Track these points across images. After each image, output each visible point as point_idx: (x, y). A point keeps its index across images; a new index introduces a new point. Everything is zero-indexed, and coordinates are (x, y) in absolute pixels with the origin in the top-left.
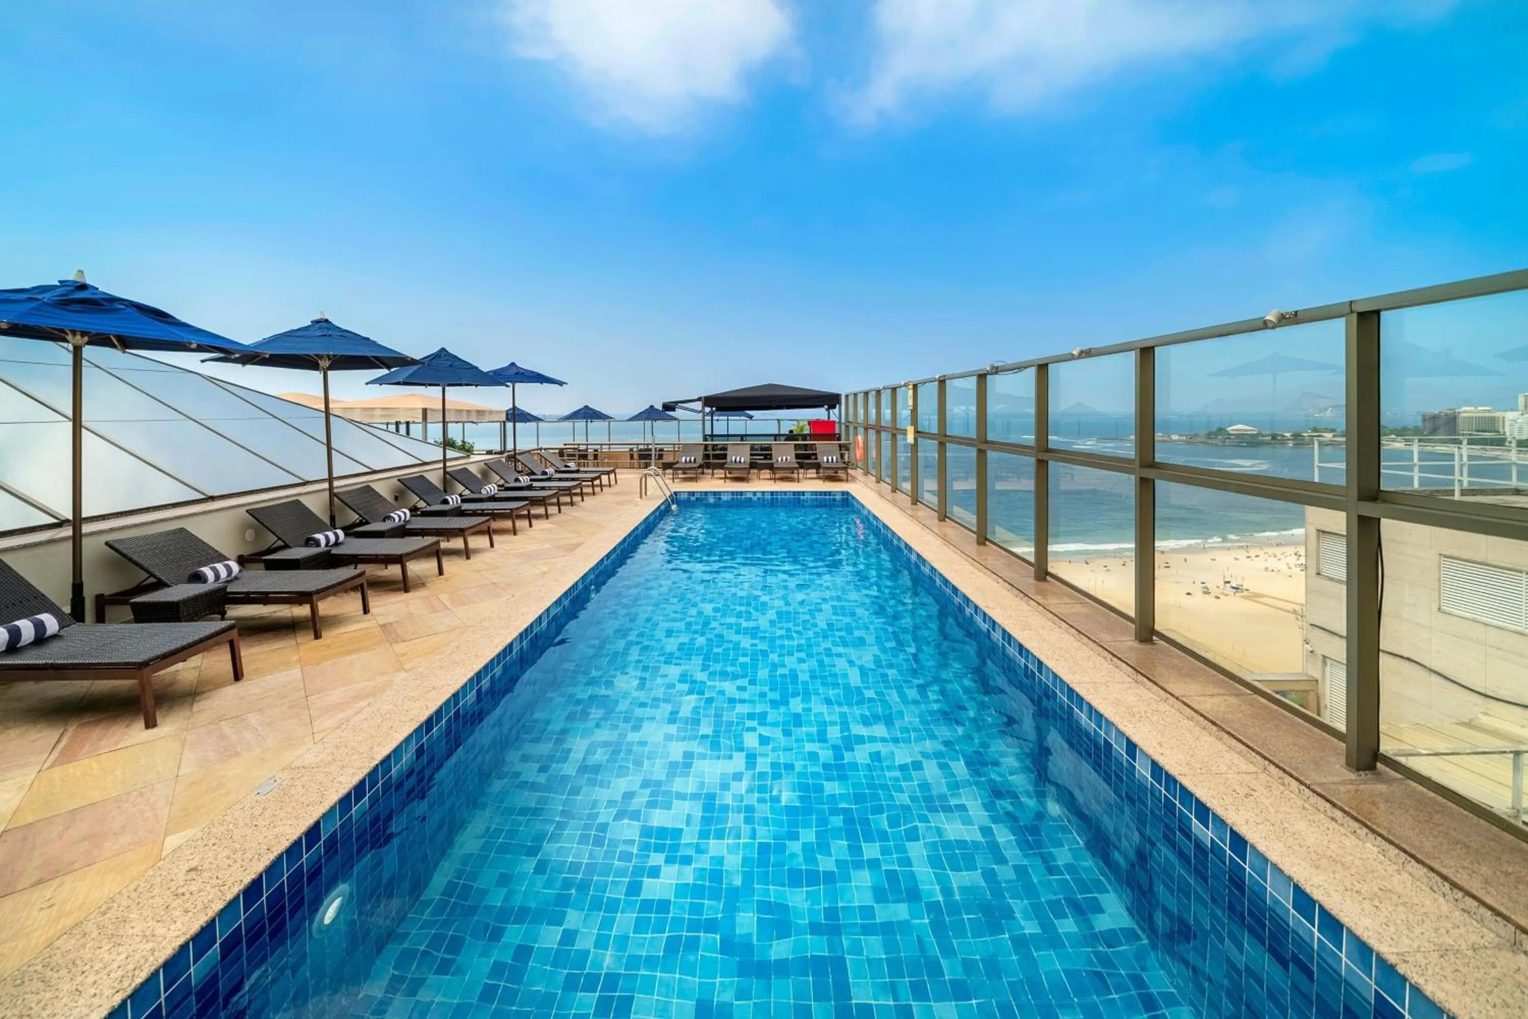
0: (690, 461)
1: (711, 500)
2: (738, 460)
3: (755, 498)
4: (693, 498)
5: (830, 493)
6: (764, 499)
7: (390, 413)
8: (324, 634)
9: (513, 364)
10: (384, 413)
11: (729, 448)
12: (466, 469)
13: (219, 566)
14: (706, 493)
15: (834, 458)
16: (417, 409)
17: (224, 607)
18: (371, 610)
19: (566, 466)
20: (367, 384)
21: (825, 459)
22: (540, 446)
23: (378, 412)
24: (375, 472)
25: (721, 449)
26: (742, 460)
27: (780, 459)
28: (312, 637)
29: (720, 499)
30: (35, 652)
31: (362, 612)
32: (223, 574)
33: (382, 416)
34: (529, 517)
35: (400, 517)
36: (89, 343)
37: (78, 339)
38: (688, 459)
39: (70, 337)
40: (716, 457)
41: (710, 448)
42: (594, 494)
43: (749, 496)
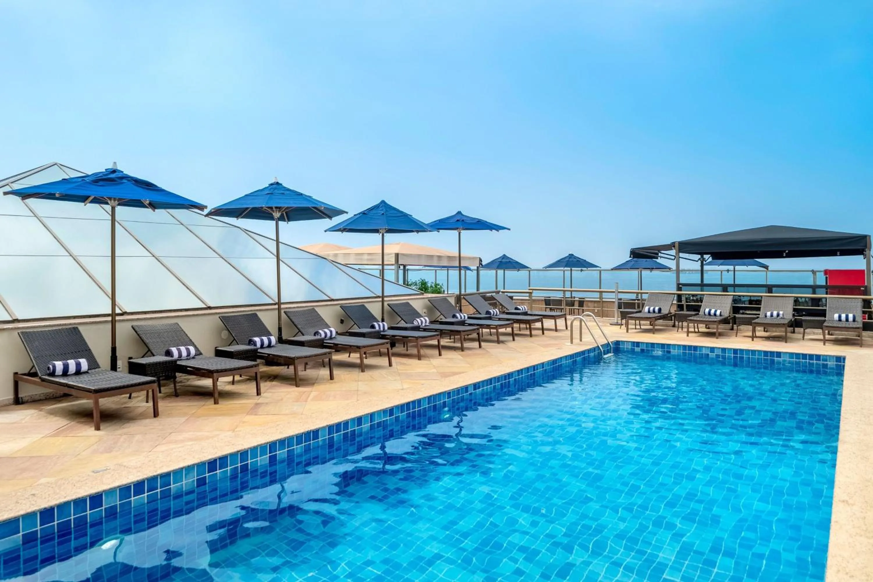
0: (654, 311)
1: (659, 352)
2: (713, 312)
3: (712, 355)
4: (637, 349)
5: (818, 357)
6: (724, 357)
7: (373, 257)
8: (220, 402)
9: (459, 213)
10: (370, 257)
11: (705, 299)
12: (408, 303)
13: (183, 349)
14: (653, 345)
15: (851, 316)
16: (391, 254)
17: (175, 374)
18: (262, 394)
19: (517, 309)
20: (325, 231)
21: (836, 316)
22: (498, 289)
23: (366, 257)
24: (333, 300)
25: (697, 301)
26: (718, 313)
27: (769, 314)
28: (213, 402)
29: (669, 352)
30: (74, 378)
31: (256, 394)
32: (184, 354)
33: (368, 260)
34: (439, 347)
35: (326, 333)
36: (119, 205)
37: (112, 203)
38: (652, 309)
39: (109, 202)
40: (689, 308)
41: (683, 299)
42: (531, 335)
43: (704, 351)
